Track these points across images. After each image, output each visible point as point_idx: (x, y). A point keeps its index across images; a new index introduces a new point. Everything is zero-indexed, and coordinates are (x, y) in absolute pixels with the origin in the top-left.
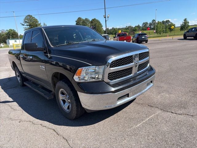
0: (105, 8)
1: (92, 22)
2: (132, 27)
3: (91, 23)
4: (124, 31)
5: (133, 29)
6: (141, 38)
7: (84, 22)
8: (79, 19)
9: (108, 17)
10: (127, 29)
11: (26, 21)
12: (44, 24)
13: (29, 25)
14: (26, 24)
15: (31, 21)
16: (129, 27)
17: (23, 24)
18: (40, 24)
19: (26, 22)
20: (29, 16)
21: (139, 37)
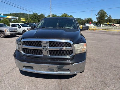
14: (98, 15)
15: (102, 13)
18: (107, 15)
20: (102, 10)
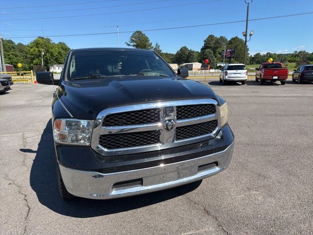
0: (247, 21)
1: (231, 42)
2: (308, 54)
3: (229, 44)
4: (289, 59)
5: (307, 56)
6: (310, 74)
7: (217, 42)
8: (211, 37)
9: (250, 35)
10: (295, 57)
11: (133, 39)
12: (157, 44)
13: (135, 45)
14: (132, 44)
15: (139, 40)
16: (300, 52)
17: (129, 43)
18: (151, 44)
19: (132, 41)
20: (138, 32)
21: (308, 72)
